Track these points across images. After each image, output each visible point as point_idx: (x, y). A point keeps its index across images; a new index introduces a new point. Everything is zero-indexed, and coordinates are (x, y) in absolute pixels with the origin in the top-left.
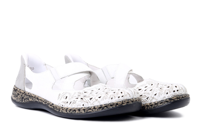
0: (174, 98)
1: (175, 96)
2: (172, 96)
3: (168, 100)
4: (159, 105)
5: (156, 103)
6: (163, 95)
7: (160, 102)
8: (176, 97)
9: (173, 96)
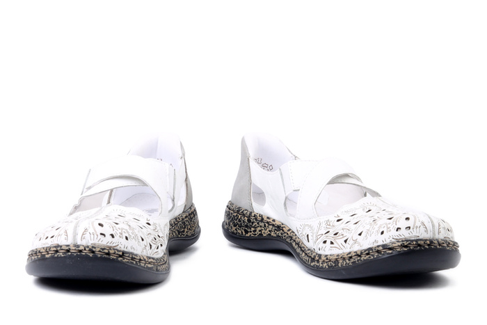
0: (394, 245)
1: (398, 242)
2: (391, 239)
3: (381, 248)
4: (362, 259)
5: (359, 253)
6: (373, 235)
7: (365, 251)
8: (399, 244)
9: (394, 240)
